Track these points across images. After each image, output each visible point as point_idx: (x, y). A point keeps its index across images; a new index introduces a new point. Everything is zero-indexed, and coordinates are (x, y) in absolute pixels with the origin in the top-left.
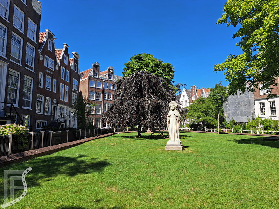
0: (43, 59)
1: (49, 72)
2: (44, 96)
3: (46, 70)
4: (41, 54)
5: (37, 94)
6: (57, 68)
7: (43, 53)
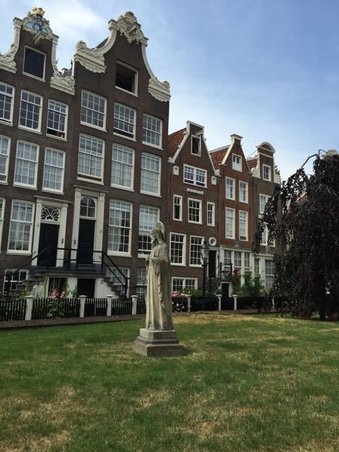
0: (181, 171)
1: (195, 191)
2: (185, 235)
3: (188, 190)
4: (174, 165)
5: (171, 233)
6: (214, 182)
7: (179, 162)
